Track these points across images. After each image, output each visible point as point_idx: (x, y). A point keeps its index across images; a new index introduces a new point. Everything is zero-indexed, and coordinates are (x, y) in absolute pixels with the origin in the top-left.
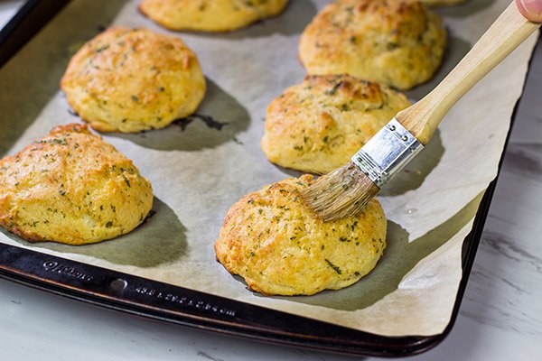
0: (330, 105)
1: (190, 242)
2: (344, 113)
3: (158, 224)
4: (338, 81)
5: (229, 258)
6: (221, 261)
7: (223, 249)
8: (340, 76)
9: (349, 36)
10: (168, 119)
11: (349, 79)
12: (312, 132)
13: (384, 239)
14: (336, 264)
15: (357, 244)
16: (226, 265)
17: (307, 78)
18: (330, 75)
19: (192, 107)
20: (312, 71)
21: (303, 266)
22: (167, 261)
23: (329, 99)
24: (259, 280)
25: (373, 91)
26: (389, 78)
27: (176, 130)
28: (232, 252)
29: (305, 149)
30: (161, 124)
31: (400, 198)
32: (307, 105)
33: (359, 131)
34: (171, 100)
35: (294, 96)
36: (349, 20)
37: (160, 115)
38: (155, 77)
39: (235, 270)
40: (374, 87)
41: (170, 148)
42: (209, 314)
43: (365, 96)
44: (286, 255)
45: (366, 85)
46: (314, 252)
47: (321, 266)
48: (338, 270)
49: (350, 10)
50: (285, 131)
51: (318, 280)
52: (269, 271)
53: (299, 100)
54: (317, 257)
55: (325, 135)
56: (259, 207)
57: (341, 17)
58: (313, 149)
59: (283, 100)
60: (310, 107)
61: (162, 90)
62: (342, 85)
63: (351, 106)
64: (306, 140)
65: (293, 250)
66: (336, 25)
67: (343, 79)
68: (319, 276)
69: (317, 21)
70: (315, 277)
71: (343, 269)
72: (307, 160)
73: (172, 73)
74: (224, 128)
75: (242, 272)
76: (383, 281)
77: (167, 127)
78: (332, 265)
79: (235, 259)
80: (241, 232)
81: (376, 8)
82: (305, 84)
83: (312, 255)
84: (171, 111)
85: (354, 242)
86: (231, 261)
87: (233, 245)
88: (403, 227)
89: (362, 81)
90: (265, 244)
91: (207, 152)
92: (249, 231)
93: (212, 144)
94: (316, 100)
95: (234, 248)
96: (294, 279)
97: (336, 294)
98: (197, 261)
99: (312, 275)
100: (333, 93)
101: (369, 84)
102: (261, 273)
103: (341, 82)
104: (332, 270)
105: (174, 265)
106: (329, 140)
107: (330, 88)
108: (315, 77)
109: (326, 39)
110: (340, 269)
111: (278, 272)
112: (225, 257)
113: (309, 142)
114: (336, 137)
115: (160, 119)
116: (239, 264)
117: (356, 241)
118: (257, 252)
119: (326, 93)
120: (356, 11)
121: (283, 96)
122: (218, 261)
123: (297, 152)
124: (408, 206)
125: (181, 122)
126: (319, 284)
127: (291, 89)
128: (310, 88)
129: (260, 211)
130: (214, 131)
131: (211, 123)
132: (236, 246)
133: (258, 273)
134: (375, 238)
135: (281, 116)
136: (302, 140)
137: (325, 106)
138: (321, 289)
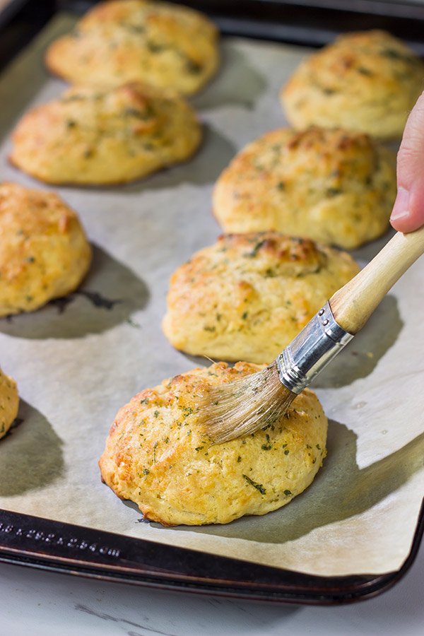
0: (250, 271)
1: (67, 458)
2: (269, 280)
3: (26, 437)
4: (260, 239)
5: (117, 478)
6: (108, 482)
7: (110, 467)
8: (262, 234)
9: (275, 182)
10: (41, 298)
11: (275, 237)
12: (226, 307)
13: (323, 444)
14: (258, 481)
15: (286, 453)
16: (115, 487)
17: (222, 238)
18: (252, 233)
19: (73, 281)
20: (229, 228)
21: (213, 486)
22: (36, 486)
23: (250, 264)
24: (157, 506)
25: (306, 251)
26: (329, 234)
27: (52, 313)
28: (121, 470)
29: (219, 329)
30: (29, 307)
31: (346, 390)
32: (220, 272)
33: (289, 303)
34: (43, 273)
35: (204, 262)
36: (276, 162)
37: (30, 294)
38: (22, 245)
39: (126, 495)
40: (310, 248)
41: (44, 336)
42: (85, 554)
43: (297, 258)
44: (190, 471)
45: (296, 243)
46: (228, 466)
47: (237, 484)
48: (261, 489)
49: (277, 149)
50: (192, 308)
51: (234, 503)
52: (169, 494)
53: (209, 267)
54: (233, 473)
55: (244, 311)
56: (155, 408)
57: (266, 158)
58: (230, 329)
59: (189, 267)
60: (224, 274)
61: (32, 260)
62: (265, 244)
63: (278, 271)
64: (219, 318)
65: (199, 464)
66: (260, 169)
67: (267, 237)
68: (236, 498)
69: (236, 165)
70: (230, 500)
71: (268, 488)
72: (222, 344)
73: (44, 239)
74: (116, 308)
75: (134, 495)
76: (323, 502)
77: (41, 309)
78: (252, 483)
79: (124, 478)
80: (131, 442)
81: (310, 145)
82: (218, 245)
83: (224, 470)
84: (45, 287)
85: (282, 450)
86: (120, 481)
87: (121, 460)
88: (350, 428)
89: (292, 239)
90: (162, 458)
91: (92, 339)
92: (142, 441)
93: (98, 328)
94: (232, 265)
95: (123, 464)
96: (201, 503)
97: (261, 520)
98: (75, 484)
99: (226, 495)
100: (254, 255)
101: (301, 242)
102: (159, 497)
103: (264, 241)
104: (253, 489)
105: (45, 491)
106: (249, 317)
107: (250, 249)
108: (231, 236)
109: (248, 186)
110: (264, 487)
111: (180, 495)
112: (112, 477)
113: (223, 322)
114: (259, 313)
115: (30, 299)
116: (129, 485)
117: (284, 450)
118: (152, 468)
119: (245, 256)
120: (285, 152)
121: (189, 262)
122: (104, 482)
123: (208, 334)
124: (356, 400)
125: (59, 302)
126: (236, 508)
127: (203, 252)
128: (224, 250)
129: (156, 414)
130: (103, 312)
131: (98, 301)
132: (125, 462)
133: (154, 496)
134: (311, 443)
135: (186, 288)
136: (214, 318)
137: (244, 272)
138: (240, 515)
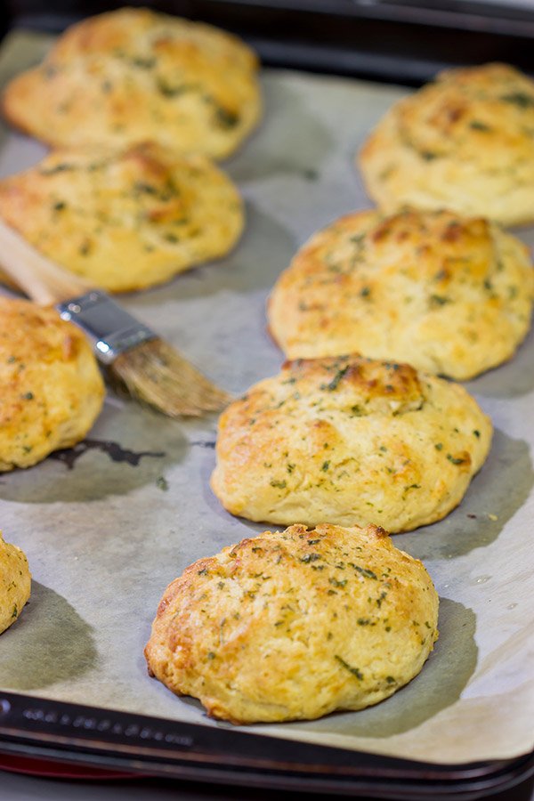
0: (331, 408)
1: (101, 648)
2: (356, 419)
3: (43, 624)
4: (343, 366)
5: (171, 668)
6: (159, 674)
7: (159, 654)
8: (343, 359)
9: (356, 288)
10: (45, 447)
11: (360, 362)
12: (299, 454)
13: (434, 622)
14: (354, 664)
15: (388, 629)
16: (168, 679)
17: (288, 365)
18: (328, 358)
19: (83, 425)
20: (293, 353)
21: (297, 669)
22: (64, 679)
23: (328, 399)
24: (226, 699)
25: (405, 380)
26: (435, 359)
27: (57, 469)
28: (178, 656)
29: (291, 484)
30: (31, 459)
31: (463, 560)
32: (290, 411)
33: (383, 449)
34: (46, 414)
35: (267, 397)
36: (358, 259)
37: (28, 443)
38: (15, 377)
39: (184, 688)
40: (406, 375)
41: (50, 499)
43: (390, 390)
44: (269, 652)
45: (392, 370)
46: (316, 645)
47: (328, 668)
48: (357, 674)
49: (358, 241)
50: (253, 458)
51: (325, 690)
52: (242, 681)
53: (276, 404)
54: (322, 654)
55: (325, 459)
56: (218, 579)
57: (343, 252)
58: (306, 483)
59: (246, 404)
60: (295, 413)
61: (30, 397)
62: (350, 371)
63: (368, 408)
64: (290, 469)
65: (282, 643)
66: (334, 269)
67: (350, 362)
68: (326, 685)
69: (298, 265)
70: (320, 686)
71: (366, 672)
72: (296, 505)
73: (44, 367)
74: (143, 461)
75: (195, 688)
76: (436, 692)
77: (39, 463)
78: (346, 666)
79: (181, 666)
80: (190, 621)
81: (404, 236)
82: (285, 375)
83: (312, 649)
84: (48, 434)
85: (382, 625)
86: (176, 671)
87: (177, 644)
88: (468, 606)
89: (386, 364)
90: (231, 636)
91: (117, 501)
92: (205, 618)
93: (120, 488)
94: (304, 403)
95: (179, 648)
96: (284, 691)
97: (358, 715)
98: (115, 678)
99: (313, 681)
100: (333, 388)
101: (398, 367)
102: (228, 686)
103: (348, 367)
104: (347, 674)
105: (77, 685)
106: (331, 468)
107: (328, 380)
108: (301, 362)
109: (319, 295)
110: (362, 670)
111: (258, 681)
112: (165, 666)
113: (297, 473)
114: (344, 463)
115: (28, 450)
116: (189, 674)
117: (385, 626)
118: (218, 651)
119: (322, 388)
120: (368, 243)
121: (245, 399)
122: (153, 676)
123: (278, 491)
124: (474, 574)
125: (65, 454)
126: (325, 698)
127: (261, 385)
128: (293, 381)
129: (221, 586)
130: (125, 467)
131: (118, 454)
132: (184, 645)
133: (222, 685)
134: (418, 619)
135: (243, 432)
136: (284, 470)
137: (321, 410)
138: (331, 708)
